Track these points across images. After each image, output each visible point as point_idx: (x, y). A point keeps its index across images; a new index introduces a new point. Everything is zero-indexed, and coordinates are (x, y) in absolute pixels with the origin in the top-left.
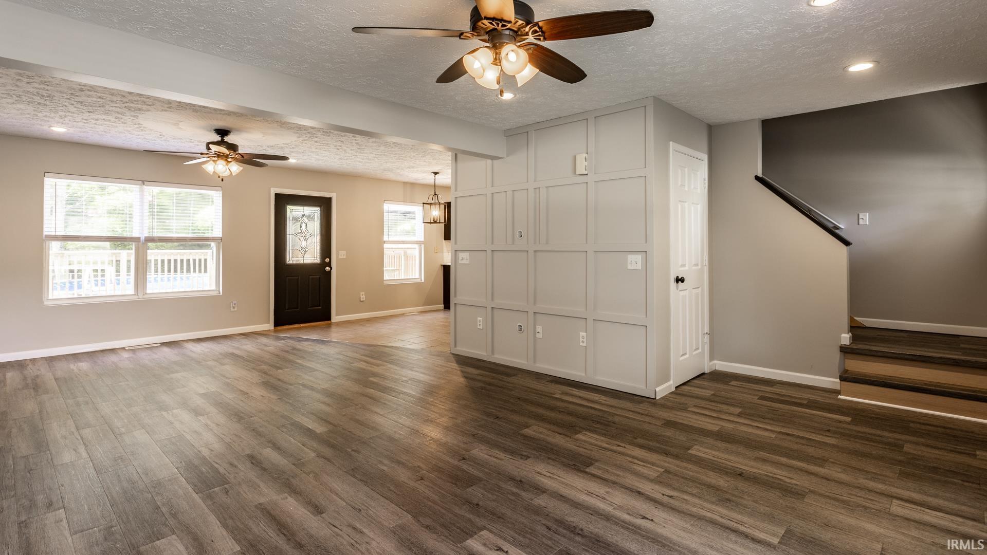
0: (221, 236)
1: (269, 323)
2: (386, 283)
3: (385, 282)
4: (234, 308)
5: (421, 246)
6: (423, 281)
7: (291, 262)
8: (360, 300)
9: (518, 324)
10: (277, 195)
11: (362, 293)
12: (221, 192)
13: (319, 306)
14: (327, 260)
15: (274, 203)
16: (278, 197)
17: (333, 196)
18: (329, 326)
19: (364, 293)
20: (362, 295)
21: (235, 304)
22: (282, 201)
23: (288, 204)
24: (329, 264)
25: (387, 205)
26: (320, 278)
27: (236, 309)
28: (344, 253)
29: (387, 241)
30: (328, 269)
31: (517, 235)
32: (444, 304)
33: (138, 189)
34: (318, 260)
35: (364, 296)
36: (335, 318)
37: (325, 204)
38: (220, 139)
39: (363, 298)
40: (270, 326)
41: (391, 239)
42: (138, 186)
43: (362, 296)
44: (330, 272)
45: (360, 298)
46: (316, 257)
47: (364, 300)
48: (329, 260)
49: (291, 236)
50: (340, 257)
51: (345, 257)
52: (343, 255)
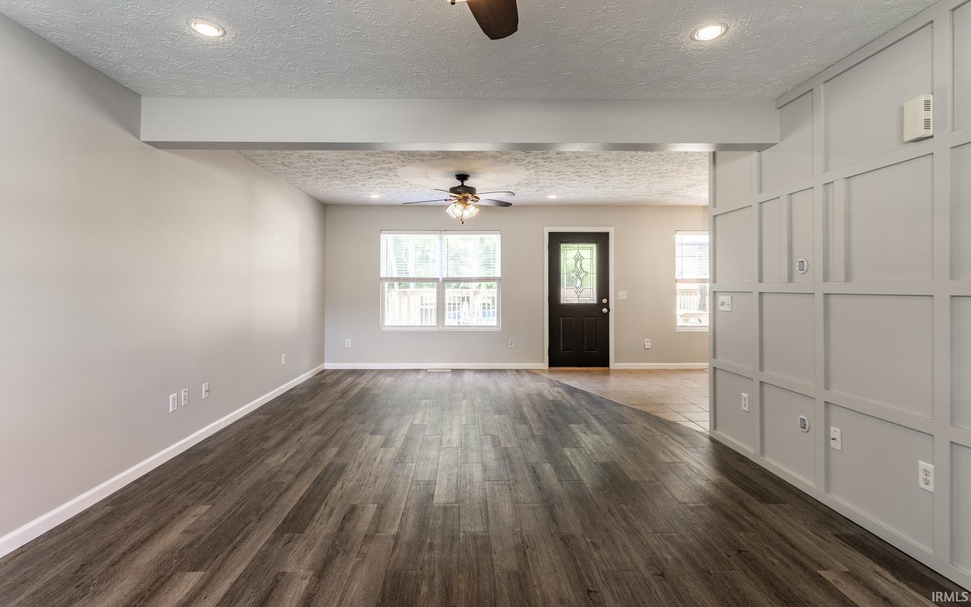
0: (500, 276)
1: (543, 362)
2: (678, 330)
3: (677, 328)
4: (511, 344)
7: (565, 302)
8: (645, 347)
9: (802, 417)
10: (550, 234)
11: (646, 340)
12: (499, 236)
13: (596, 350)
14: (605, 301)
15: (548, 242)
16: (552, 235)
17: (611, 230)
18: (608, 373)
19: (649, 340)
20: (648, 342)
21: (512, 341)
22: (557, 240)
23: (562, 242)
24: (607, 305)
25: (679, 236)
26: (596, 319)
27: (513, 346)
28: (625, 293)
29: (680, 280)
30: (605, 310)
31: (797, 265)
33: (438, 238)
34: (594, 301)
35: (649, 343)
36: (613, 365)
37: (601, 240)
38: (460, 184)
39: (648, 345)
40: (545, 365)
41: (685, 276)
42: (438, 235)
43: (646, 343)
44: (608, 314)
45: (645, 345)
46: (592, 297)
47: (650, 348)
48: (606, 300)
49: (565, 275)
50: (619, 298)
51: (625, 298)
52: (623, 295)
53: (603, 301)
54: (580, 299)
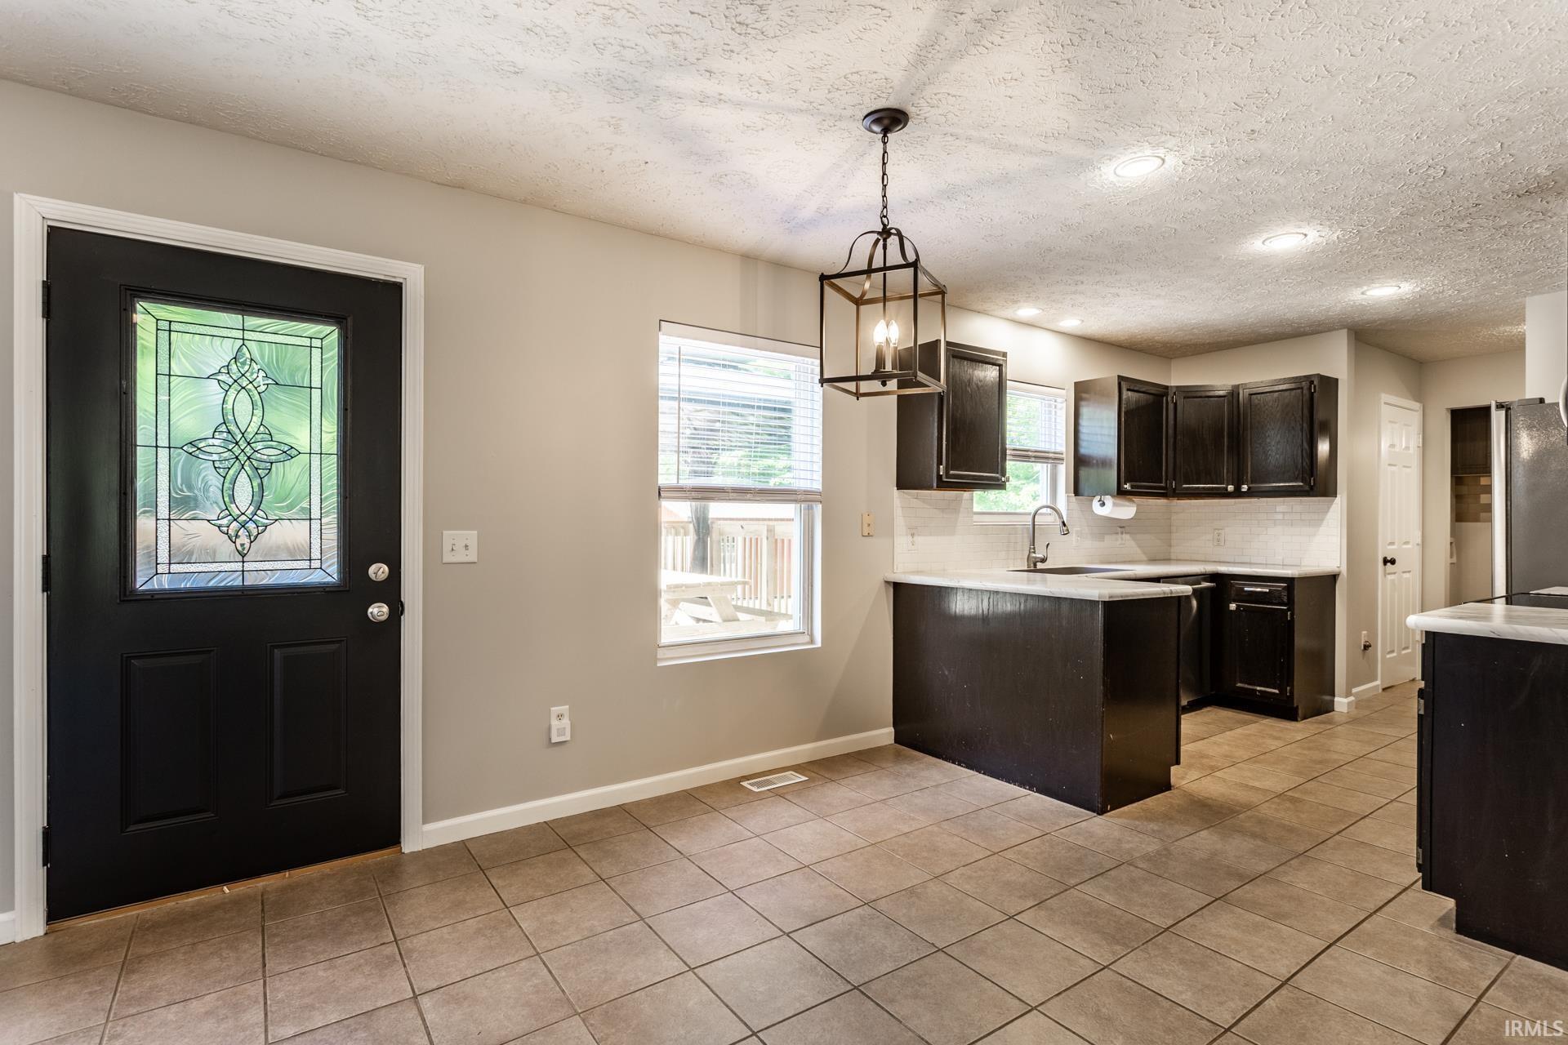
1: (15, 907)
2: (668, 660)
3: (661, 653)
5: (810, 508)
6: (818, 643)
7: (166, 582)
8: (548, 739)
10: (59, 236)
11: (555, 710)
14: (379, 571)
15: (40, 276)
17: (411, 275)
19: (565, 708)
20: (560, 717)
24: (391, 591)
28: (471, 536)
30: (378, 611)
32: (895, 725)
34: (326, 570)
35: (566, 722)
36: (418, 833)
39: (561, 727)
40: (24, 918)
43: (555, 723)
44: (393, 626)
45: (549, 728)
46: (316, 554)
47: (567, 737)
48: (386, 568)
49: (163, 454)
50: (448, 557)
51: (472, 556)
52: (461, 544)
53: (372, 570)
54: (247, 566)
